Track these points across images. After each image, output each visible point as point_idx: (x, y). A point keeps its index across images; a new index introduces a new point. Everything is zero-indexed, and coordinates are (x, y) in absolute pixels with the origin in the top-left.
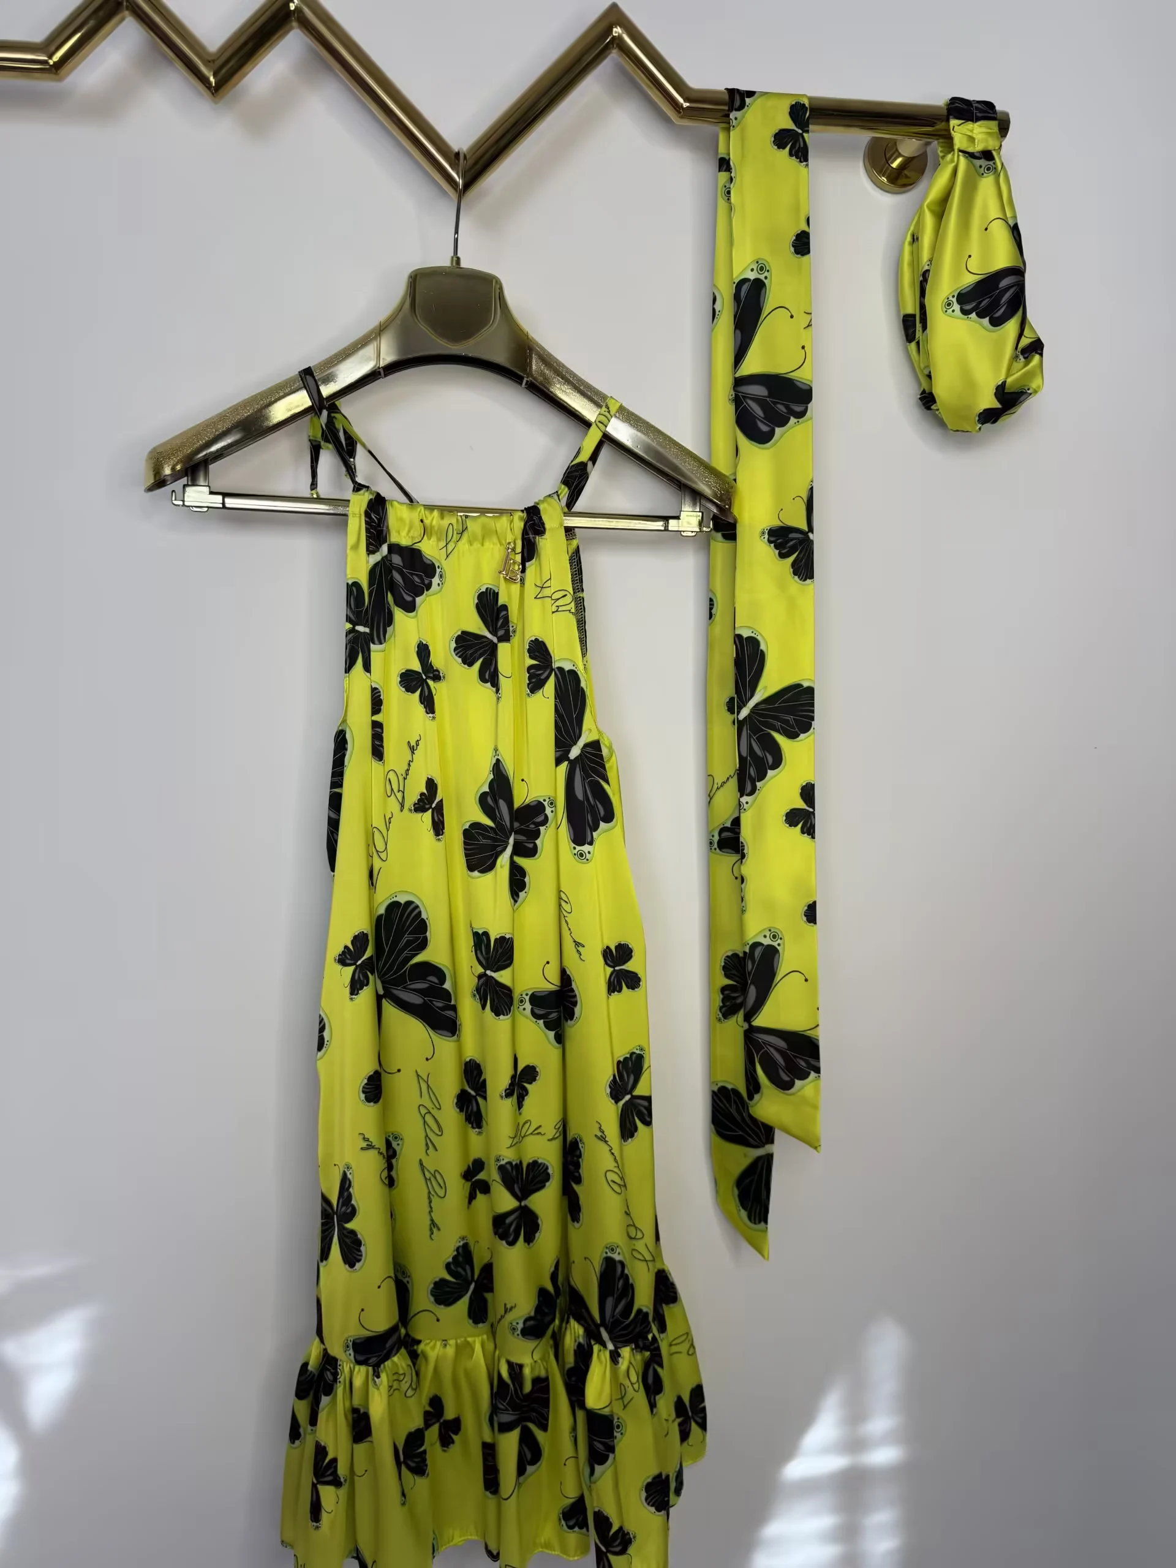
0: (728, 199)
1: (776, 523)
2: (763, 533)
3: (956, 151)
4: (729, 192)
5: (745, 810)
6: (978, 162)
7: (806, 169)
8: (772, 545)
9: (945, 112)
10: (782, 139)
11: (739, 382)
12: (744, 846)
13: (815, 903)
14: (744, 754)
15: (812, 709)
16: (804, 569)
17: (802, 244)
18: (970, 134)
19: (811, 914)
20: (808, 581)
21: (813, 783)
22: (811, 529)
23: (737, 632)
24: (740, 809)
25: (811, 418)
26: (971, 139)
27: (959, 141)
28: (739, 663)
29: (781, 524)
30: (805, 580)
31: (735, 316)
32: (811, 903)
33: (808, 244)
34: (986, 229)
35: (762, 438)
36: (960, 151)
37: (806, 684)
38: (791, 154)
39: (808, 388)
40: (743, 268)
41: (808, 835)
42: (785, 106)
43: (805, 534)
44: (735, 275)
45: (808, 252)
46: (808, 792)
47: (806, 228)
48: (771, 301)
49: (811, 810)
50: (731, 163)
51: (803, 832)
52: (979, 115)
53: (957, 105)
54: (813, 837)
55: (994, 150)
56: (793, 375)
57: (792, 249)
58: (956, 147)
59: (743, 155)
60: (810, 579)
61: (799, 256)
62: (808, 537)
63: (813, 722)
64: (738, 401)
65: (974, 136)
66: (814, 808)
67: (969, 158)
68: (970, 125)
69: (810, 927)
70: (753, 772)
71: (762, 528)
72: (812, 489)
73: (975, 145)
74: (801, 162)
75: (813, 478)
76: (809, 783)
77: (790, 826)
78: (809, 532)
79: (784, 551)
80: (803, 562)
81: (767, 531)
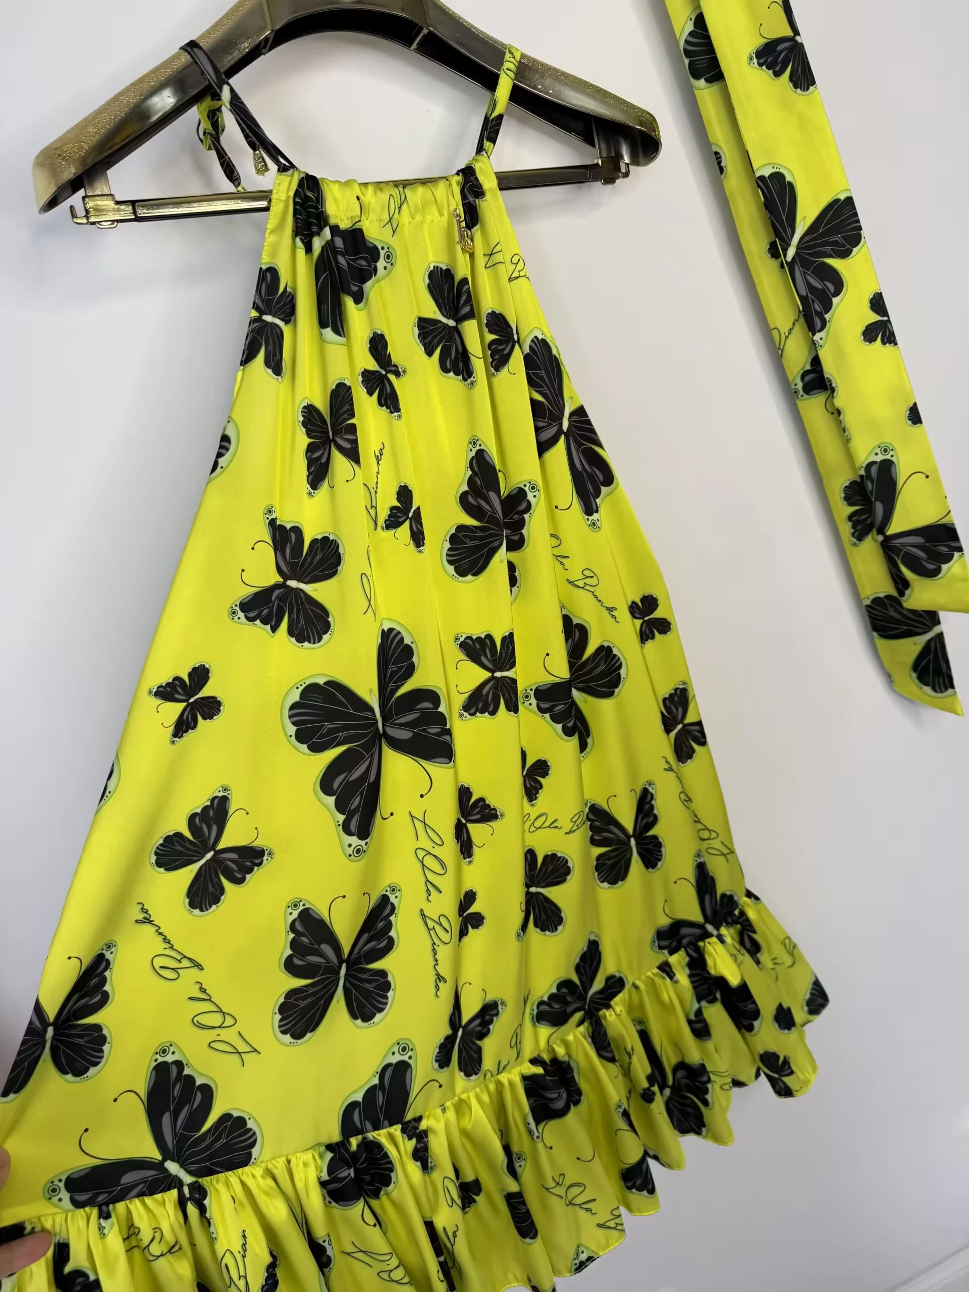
1: (760, 42)
2: (751, 59)
5: (821, 346)
8: (764, 67)
12: (831, 381)
13: (915, 404)
14: (803, 292)
15: (857, 218)
16: (803, 78)
19: (914, 416)
20: (812, 88)
21: (879, 292)
23: (758, 174)
24: (816, 348)
28: (770, 206)
29: (766, 41)
30: (808, 89)
32: (912, 405)
37: (842, 197)
41: (890, 343)
43: (792, 39)
46: (877, 303)
49: (886, 318)
51: (884, 343)
54: (896, 344)
60: (812, 85)
63: (861, 232)
66: (888, 317)
69: (917, 428)
70: (817, 307)
71: (748, 53)
76: (876, 293)
77: (870, 342)
78: (795, 36)
79: (777, 69)
80: (800, 71)
81: (754, 55)
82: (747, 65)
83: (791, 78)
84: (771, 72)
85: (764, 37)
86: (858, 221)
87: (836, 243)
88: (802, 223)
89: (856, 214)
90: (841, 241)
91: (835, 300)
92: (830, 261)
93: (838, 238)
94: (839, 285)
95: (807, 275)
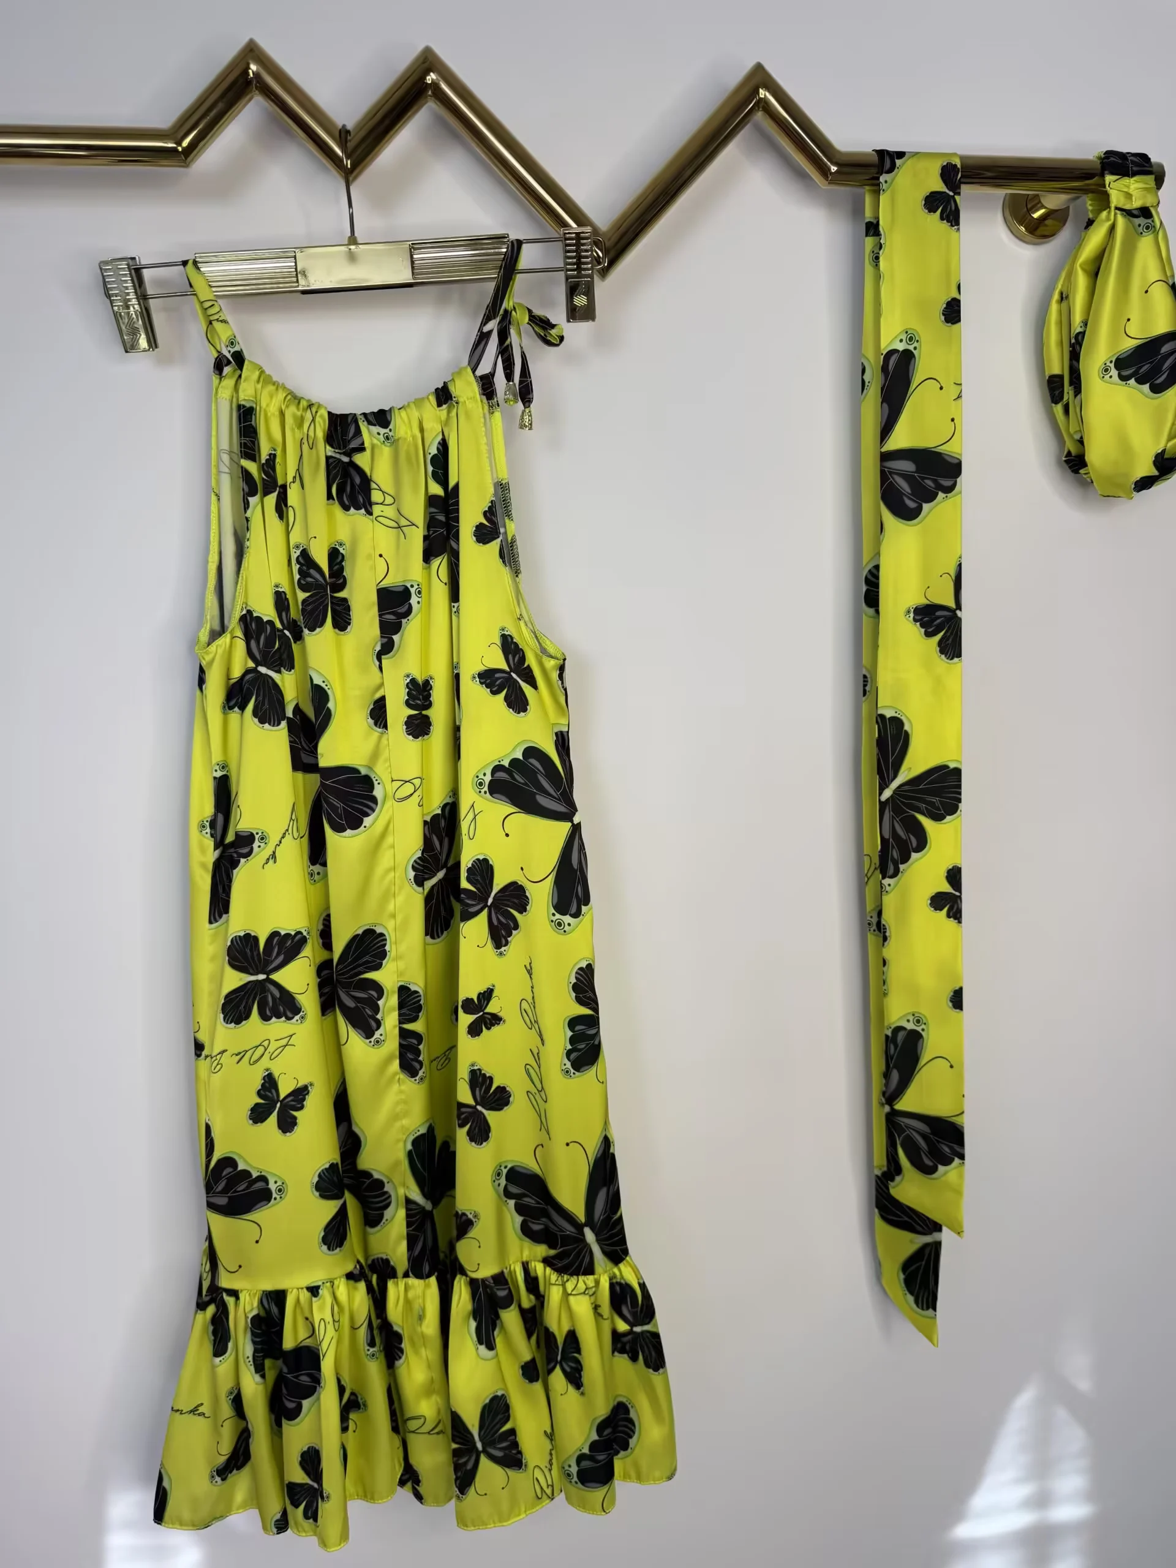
0: (877, 265)
1: (923, 601)
2: (909, 612)
3: (1113, 209)
4: (877, 258)
5: (887, 892)
6: (1137, 221)
7: (957, 234)
8: (918, 624)
9: (1099, 166)
10: (932, 202)
11: (886, 457)
12: (886, 929)
13: (961, 989)
14: (887, 836)
15: (959, 790)
16: (951, 648)
17: (952, 312)
18: (1126, 190)
19: (957, 1000)
20: (956, 660)
21: (960, 866)
22: (959, 606)
23: (880, 712)
24: (882, 892)
25: (961, 493)
26: (1129, 196)
27: (1116, 199)
28: (881, 743)
29: (928, 603)
30: (952, 659)
31: (882, 389)
32: (957, 988)
33: (959, 312)
34: (1146, 292)
35: (908, 514)
36: (1117, 208)
37: (952, 765)
38: (942, 218)
39: (957, 461)
40: (891, 338)
41: (955, 919)
42: (936, 168)
43: (953, 611)
44: (883, 346)
45: (959, 320)
46: (954, 876)
47: (957, 297)
48: (920, 373)
49: (958, 893)
50: (881, 229)
51: (949, 916)
52: (1135, 169)
53: (1112, 159)
54: (960, 922)
55: (1152, 206)
56: (941, 449)
57: (943, 318)
58: (1113, 205)
59: (893, 220)
60: (957, 657)
61: (950, 324)
62: (956, 614)
64: (885, 476)
65: (1131, 191)
66: (960, 892)
67: (1128, 217)
68: (1126, 181)
69: (955, 1013)
70: (895, 854)
71: (907, 606)
72: (960, 565)
73: (1132, 202)
74: (952, 226)
75: (961, 554)
76: (956, 866)
77: (936, 909)
78: (957, 609)
79: (930, 630)
80: (950, 640)
81: (912, 610)
82: (903, 617)
83: (940, 643)
84: (923, 630)
85: (928, 599)
86: (960, 793)
87: (932, 804)
88: (906, 772)
89: (959, 787)
90: (938, 804)
91: (914, 855)
92: (922, 818)
93: (935, 800)
94: (922, 842)
95: (895, 821)
